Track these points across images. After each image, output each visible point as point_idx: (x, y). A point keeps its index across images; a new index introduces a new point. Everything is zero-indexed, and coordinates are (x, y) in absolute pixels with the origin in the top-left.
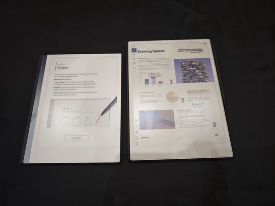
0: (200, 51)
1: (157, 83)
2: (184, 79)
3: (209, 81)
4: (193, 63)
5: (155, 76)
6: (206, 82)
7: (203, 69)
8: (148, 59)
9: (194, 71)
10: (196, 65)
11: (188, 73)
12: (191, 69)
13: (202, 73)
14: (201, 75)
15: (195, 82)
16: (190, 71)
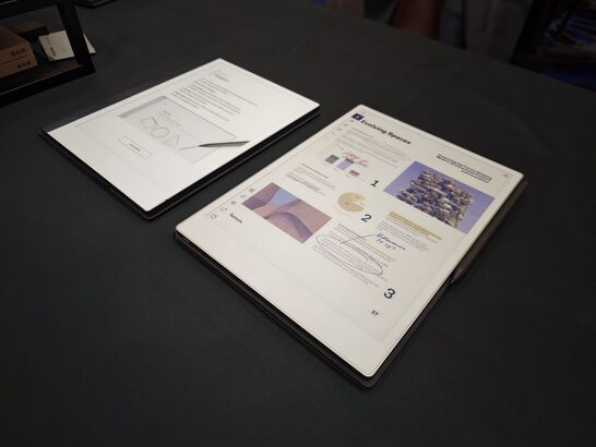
0: (485, 179)
1: (348, 170)
2: (404, 194)
3: (456, 226)
4: (450, 186)
5: (355, 160)
6: (447, 223)
8: (368, 137)
11: (422, 192)
12: (436, 189)
13: (454, 207)
15: (423, 210)
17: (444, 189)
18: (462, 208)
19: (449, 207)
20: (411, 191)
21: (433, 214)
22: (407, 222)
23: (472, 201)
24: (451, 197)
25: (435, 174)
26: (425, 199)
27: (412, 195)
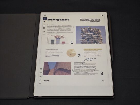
0: (98, 20)
1: (61, 42)
2: (82, 41)
3: (102, 43)
4: (91, 30)
5: (59, 37)
6: (99, 43)
7: (99, 34)
8: (55, 26)
9: (91, 35)
10: (93, 31)
11: (86, 37)
12: (89, 33)
13: (97, 36)
14: (96, 38)
15: (91, 43)
16: (87, 35)
17: (91, 32)
18: (100, 35)
19: (96, 37)
20: (83, 39)
21: (94, 42)
22: (90, 50)
23: (100, 31)
24: (94, 34)
25: (85, 27)
26: (88, 39)
27: (84, 40)
